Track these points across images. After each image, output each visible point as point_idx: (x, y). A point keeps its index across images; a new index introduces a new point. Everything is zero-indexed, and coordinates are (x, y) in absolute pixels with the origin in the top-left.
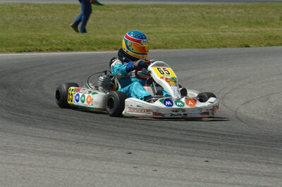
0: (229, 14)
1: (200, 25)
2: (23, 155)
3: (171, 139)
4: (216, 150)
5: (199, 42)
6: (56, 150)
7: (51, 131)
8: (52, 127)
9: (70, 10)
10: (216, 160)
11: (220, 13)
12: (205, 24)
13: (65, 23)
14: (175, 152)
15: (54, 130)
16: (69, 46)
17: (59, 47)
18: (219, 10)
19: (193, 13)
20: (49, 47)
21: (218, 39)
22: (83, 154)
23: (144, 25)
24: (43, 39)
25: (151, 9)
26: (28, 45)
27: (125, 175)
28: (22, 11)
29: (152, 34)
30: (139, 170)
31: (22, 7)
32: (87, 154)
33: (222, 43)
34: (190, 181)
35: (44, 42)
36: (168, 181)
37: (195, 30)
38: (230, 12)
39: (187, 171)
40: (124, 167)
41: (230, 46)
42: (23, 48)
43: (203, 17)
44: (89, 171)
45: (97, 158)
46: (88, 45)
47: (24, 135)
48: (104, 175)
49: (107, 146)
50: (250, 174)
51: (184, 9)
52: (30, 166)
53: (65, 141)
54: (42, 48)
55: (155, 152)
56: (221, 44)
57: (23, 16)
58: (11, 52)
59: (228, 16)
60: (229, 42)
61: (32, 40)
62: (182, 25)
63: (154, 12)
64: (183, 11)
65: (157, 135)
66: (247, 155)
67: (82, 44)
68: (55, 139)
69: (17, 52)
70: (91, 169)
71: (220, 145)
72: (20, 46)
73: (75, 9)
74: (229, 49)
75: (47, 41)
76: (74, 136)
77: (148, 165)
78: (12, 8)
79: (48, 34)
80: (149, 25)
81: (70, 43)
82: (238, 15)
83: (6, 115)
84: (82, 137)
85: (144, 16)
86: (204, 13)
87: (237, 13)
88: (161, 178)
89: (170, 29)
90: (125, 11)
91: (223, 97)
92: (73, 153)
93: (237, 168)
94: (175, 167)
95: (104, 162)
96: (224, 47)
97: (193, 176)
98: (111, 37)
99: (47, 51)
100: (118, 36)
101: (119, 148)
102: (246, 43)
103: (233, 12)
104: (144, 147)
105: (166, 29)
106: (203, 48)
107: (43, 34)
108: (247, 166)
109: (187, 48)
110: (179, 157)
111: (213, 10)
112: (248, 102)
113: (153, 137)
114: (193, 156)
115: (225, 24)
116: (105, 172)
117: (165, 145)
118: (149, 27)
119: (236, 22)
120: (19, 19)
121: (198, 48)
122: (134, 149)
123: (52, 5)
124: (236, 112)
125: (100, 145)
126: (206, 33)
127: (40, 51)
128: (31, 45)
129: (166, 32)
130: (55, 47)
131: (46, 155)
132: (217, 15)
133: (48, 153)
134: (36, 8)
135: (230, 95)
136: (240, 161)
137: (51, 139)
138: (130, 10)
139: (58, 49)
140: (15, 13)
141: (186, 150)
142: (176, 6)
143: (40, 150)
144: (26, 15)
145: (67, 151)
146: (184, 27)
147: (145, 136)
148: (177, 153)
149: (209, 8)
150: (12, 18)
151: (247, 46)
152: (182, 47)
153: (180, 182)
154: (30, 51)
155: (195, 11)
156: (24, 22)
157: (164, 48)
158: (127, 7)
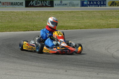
0: (113, 14)
1: (101, 19)
2: (22, 72)
3: (84, 66)
4: (102, 70)
7: (35, 63)
8: (35, 61)
10: (102, 74)
11: (110, 14)
12: (103, 19)
13: (44, 19)
14: (85, 70)
15: (36, 62)
18: (109, 13)
20: (37, 29)
22: (47, 71)
24: (34, 26)
25: (81, 13)
26: (28, 28)
29: (80, 23)
30: (69, 78)
31: (27, 13)
32: (48, 72)
33: (109, 26)
35: (35, 27)
37: (98, 21)
38: (114, 14)
40: (63, 76)
41: (112, 27)
42: (26, 29)
45: (53, 73)
49: (57, 68)
51: (95, 12)
52: (25, 76)
53: (40, 66)
54: (34, 29)
55: (77, 70)
57: (27, 16)
58: (21, 31)
59: (113, 15)
61: (30, 26)
63: (82, 14)
66: (114, 72)
68: (36, 66)
69: (23, 31)
72: (25, 28)
73: (48, 13)
74: (112, 29)
76: (44, 65)
77: (73, 76)
78: (23, 13)
79: (37, 24)
83: (17, 57)
85: (77, 15)
87: (117, 14)
89: (88, 21)
90: (70, 14)
91: (108, 48)
94: (84, 76)
96: (110, 28)
98: (63, 24)
99: (36, 30)
100: (66, 24)
101: (62, 69)
103: (115, 13)
104: (72, 69)
105: (86, 21)
107: (35, 24)
108: (114, 76)
109: (94, 28)
111: (107, 13)
112: (118, 50)
113: (77, 64)
114: (92, 72)
117: (81, 68)
118: (79, 20)
121: (99, 28)
123: (39, 11)
124: (112, 54)
125: (54, 68)
127: (33, 30)
128: (29, 28)
131: (32, 72)
132: (108, 15)
133: (32, 71)
134: (32, 13)
136: (112, 74)
137: (34, 66)
138: (72, 13)
140: (24, 15)
141: (90, 69)
142: (91, 11)
144: (28, 16)
145: (40, 71)
148: (86, 71)
149: (105, 12)
152: (92, 28)
154: (29, 31)
155: (99, 13)
156: (27, 19)
157: (84, 28)
158: (71, 12)
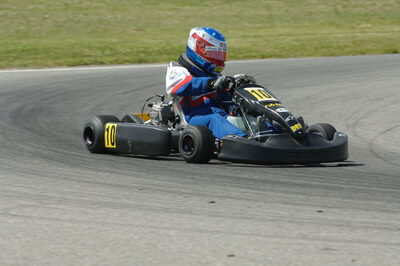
5: (327, 48)
6: (109, 200)
9: (148, 7)
16: (142, 56)
17: (127, 58)
19: (324, 7)
21: (354, 43)
23: (251, 25)
27: (201, 231)
28: (81, 9)
34: (291, 238)
36: (260, 238)
39: (289, 225)
43: (337, 13)
44: (152, 227)
46: (168, 54)
47: (68, 179)
48: (172, 232)
50: (379, 228)
56: (358, 49)
60: (369, 47)
62: (306, 23)
64: (309, 4)
65: (255, 177)
67: (160, 53)
70: (155, 224)
71: (341, 189)
75: (111, 49)
80: (259, 25)
81: (144, 52)
82: (387, 8)
84: (148, 181)
86: (339, 6)
88: (252, 235)
92: (133, 203)
93: (361, 220)
95: (175, 215)
97: (297, 232)
102: (393, 48)
106: (332, 55)
110: (282, 206)
115: (367, 21)
116: (175, 228)
119: (382, 18)
120: (76, 19)
122: (219, 197)
126: (338, 34)
129: (281, 35)
130: (123, 57)
135: (365, 120)
139: (127, 61)
143: (87, 199)
146: (307, 27)
147: (238, 179)
150: (65, 19)
151: (395, 52)
153: (277, 239)
